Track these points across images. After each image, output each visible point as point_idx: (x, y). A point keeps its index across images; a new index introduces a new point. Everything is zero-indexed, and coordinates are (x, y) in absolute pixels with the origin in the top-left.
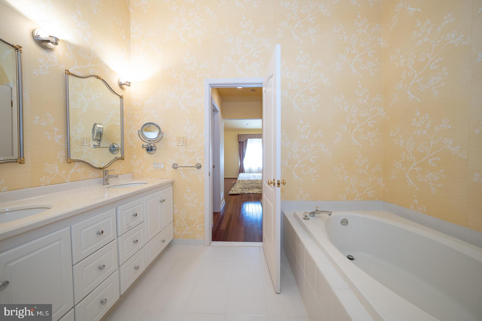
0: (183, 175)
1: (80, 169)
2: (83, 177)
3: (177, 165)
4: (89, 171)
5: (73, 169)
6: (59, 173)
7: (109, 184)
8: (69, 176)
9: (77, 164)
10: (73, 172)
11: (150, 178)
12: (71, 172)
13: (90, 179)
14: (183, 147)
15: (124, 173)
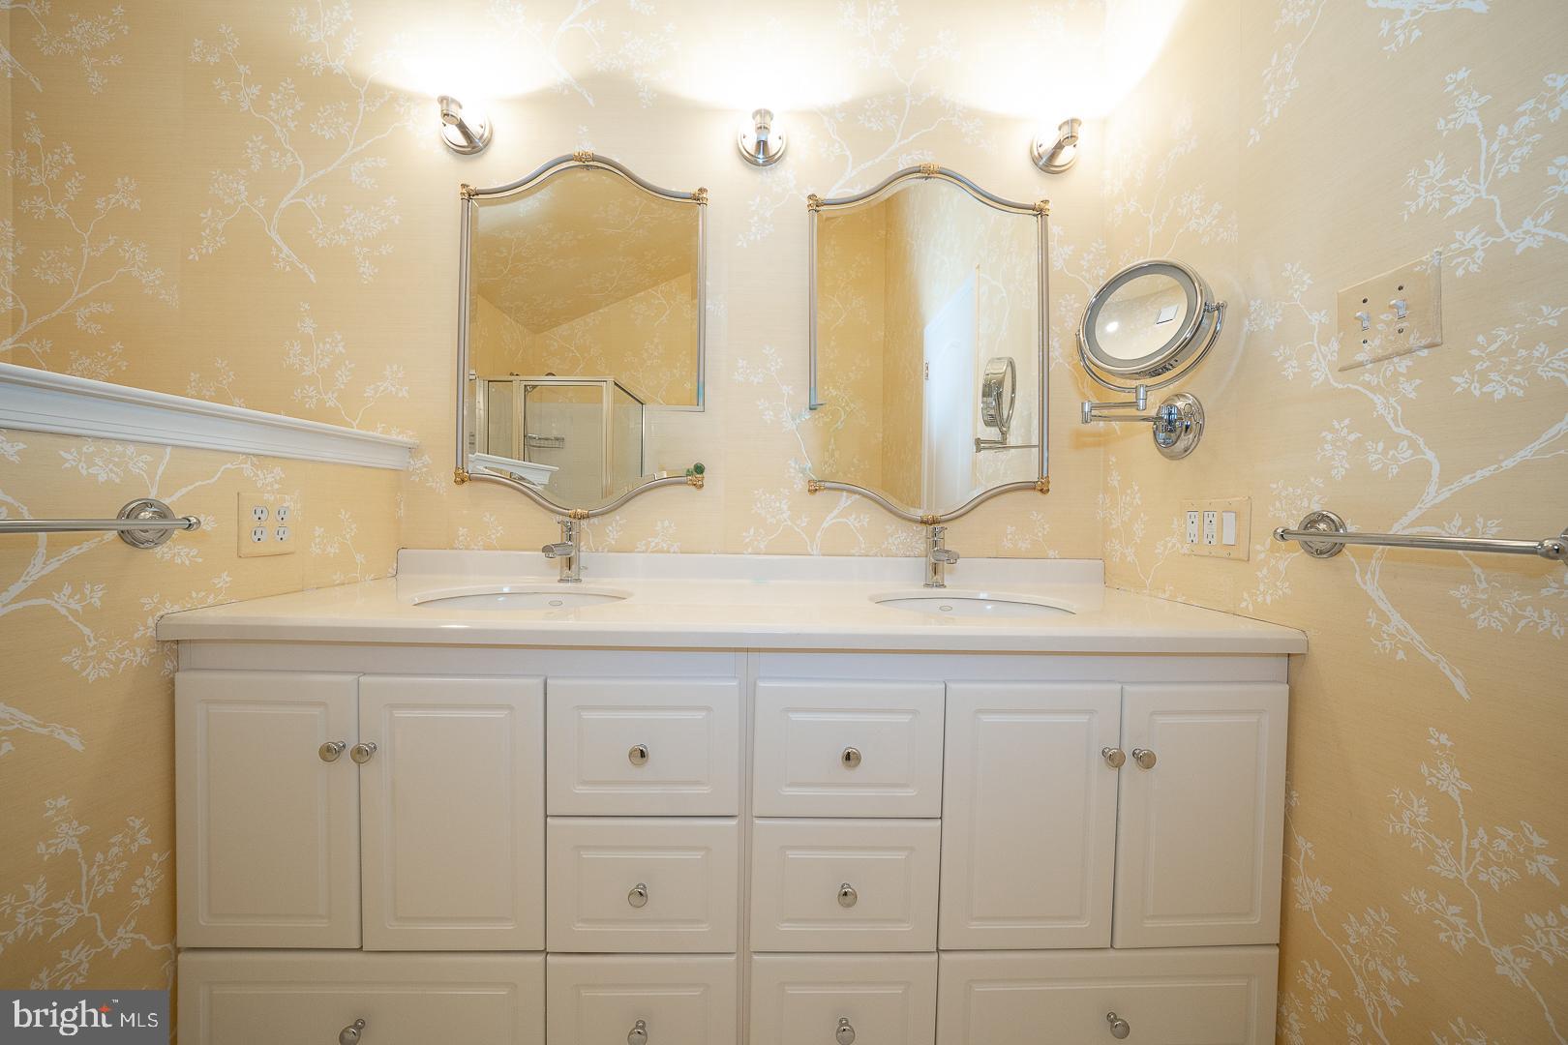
0: (1388, 622)
1: (853, 516)
2: (863, 546)
3: (1336, 526)
4: (888, 527)
5: (832, 515)
6: (790, 523)
7: (943, 586)
8: (818, 534)
9: (844, 499)
10: (833, 523)
11: (1167, 595)
12: (825, 525)
13: (887, 556)
14: (1403, 365)
15: (1051, 553)
